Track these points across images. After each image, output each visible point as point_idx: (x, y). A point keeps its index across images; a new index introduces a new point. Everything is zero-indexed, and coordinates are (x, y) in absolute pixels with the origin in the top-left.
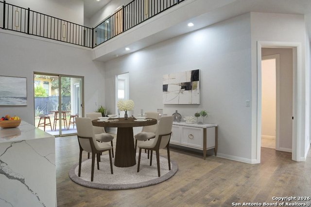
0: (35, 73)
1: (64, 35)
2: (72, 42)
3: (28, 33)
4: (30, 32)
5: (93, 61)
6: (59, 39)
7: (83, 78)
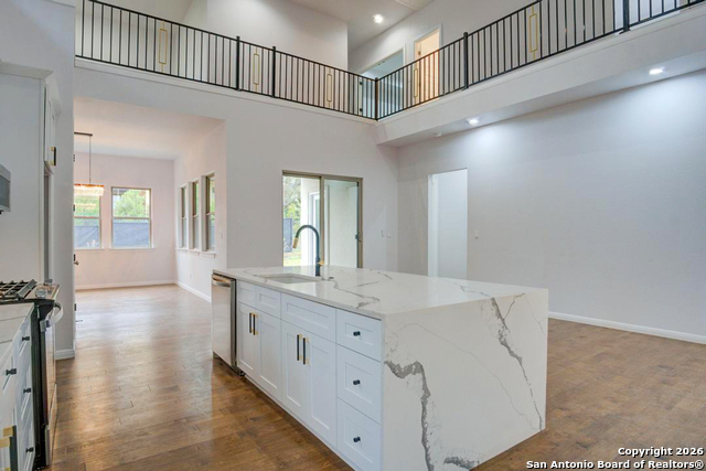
0: (285, 173)
1: (329, 96)
2: (341, 109)
3: (273, 96)
4: (277, 95)
5: (379, 145)
6: (321, 105)
7: (359, 182)
